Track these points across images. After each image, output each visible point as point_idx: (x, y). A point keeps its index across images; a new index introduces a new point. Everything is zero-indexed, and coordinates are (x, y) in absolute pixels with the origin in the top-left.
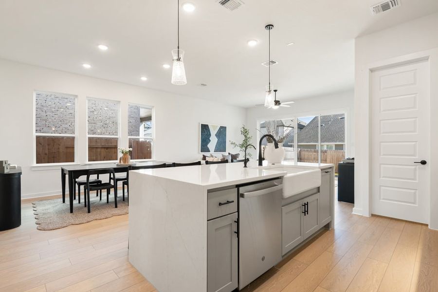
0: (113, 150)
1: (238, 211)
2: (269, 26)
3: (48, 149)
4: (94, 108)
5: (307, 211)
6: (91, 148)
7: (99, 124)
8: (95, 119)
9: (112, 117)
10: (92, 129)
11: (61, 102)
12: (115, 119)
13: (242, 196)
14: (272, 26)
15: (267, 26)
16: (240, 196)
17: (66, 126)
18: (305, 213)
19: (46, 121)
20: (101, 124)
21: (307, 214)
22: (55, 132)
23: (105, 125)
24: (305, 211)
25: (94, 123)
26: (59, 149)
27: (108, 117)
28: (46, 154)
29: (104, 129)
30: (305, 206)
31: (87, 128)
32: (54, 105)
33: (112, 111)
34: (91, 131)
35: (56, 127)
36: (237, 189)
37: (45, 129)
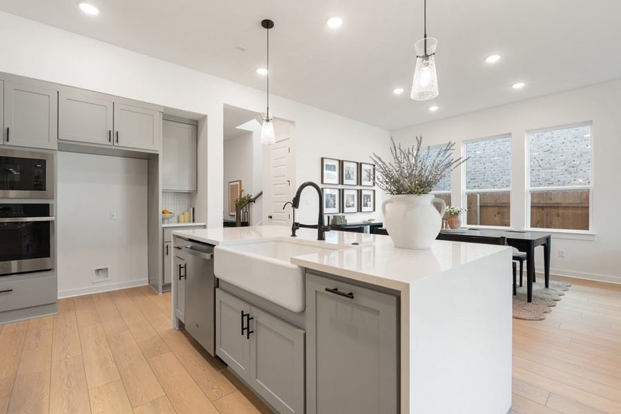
8: (552, 162)
9: (586, 153)
10: (547, 177)
19: (484, 174)
23: (571, 169)
25: (551, 168)
27: (578, 154)
29: (569, 176)
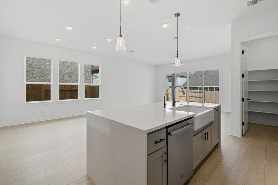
0: (75, 92)
1: (167, 145)
2: (177, 15)
3: (34, 92)
4: (63, 65)
5: (207, 138)
6: (61, 91)
7: (66, 76)
8: (64, 72)
9: (74, 71)
10: (62, 78)
11: (42, 62)
12: (76, 72)
13: (170, 134)
14: (179, 14)
15: (176, 14)
16: (168, 134)
17: (46, 77)
18: (206, 139)
19: (33, 74)
20: (68, 75)
21: (207, 140)
22: (38, 81)
23: (70, 76)
24: (206, 138)
25: (63, 75)
26: (41, 91)
27: (72, 71)
28: (33, 95)
29: (69, 79)
30: (206, 135)
31: (59, 78)
32: (38, 64)
33: (75, 68)
34: (61, 80)
35: (39, 77)
36: (166, 129)
37: (33, 79)
